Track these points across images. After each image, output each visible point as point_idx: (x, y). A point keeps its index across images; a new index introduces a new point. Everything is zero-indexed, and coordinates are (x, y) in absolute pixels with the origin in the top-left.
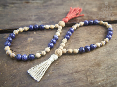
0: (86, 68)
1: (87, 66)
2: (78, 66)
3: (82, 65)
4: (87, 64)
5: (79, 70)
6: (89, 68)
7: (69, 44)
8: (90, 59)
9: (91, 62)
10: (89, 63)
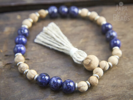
0: (119, 91)
1: (121, 86)
2: (104, 86)
3: (112, 85)
4: (122, 83)
5: (105, 95)
6: (126, 92)
7: (86, 42)
8: (126, 74)
9: (129, 78)
10: (126, 80)
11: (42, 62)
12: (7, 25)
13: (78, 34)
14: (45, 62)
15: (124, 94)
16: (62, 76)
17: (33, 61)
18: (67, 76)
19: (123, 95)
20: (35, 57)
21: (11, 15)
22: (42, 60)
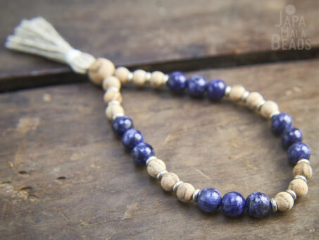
11: (90, 182)
12: (23, 114)
13: (163, 126)
14: (96, 183)
15: (245, 235)
16: (128, 207)
17: (74, 181)
18: (138, 206)
19: (243, 237)
20: (78, 172)
21: (31, 95)
22: (90, 178)
